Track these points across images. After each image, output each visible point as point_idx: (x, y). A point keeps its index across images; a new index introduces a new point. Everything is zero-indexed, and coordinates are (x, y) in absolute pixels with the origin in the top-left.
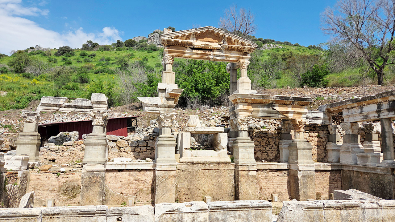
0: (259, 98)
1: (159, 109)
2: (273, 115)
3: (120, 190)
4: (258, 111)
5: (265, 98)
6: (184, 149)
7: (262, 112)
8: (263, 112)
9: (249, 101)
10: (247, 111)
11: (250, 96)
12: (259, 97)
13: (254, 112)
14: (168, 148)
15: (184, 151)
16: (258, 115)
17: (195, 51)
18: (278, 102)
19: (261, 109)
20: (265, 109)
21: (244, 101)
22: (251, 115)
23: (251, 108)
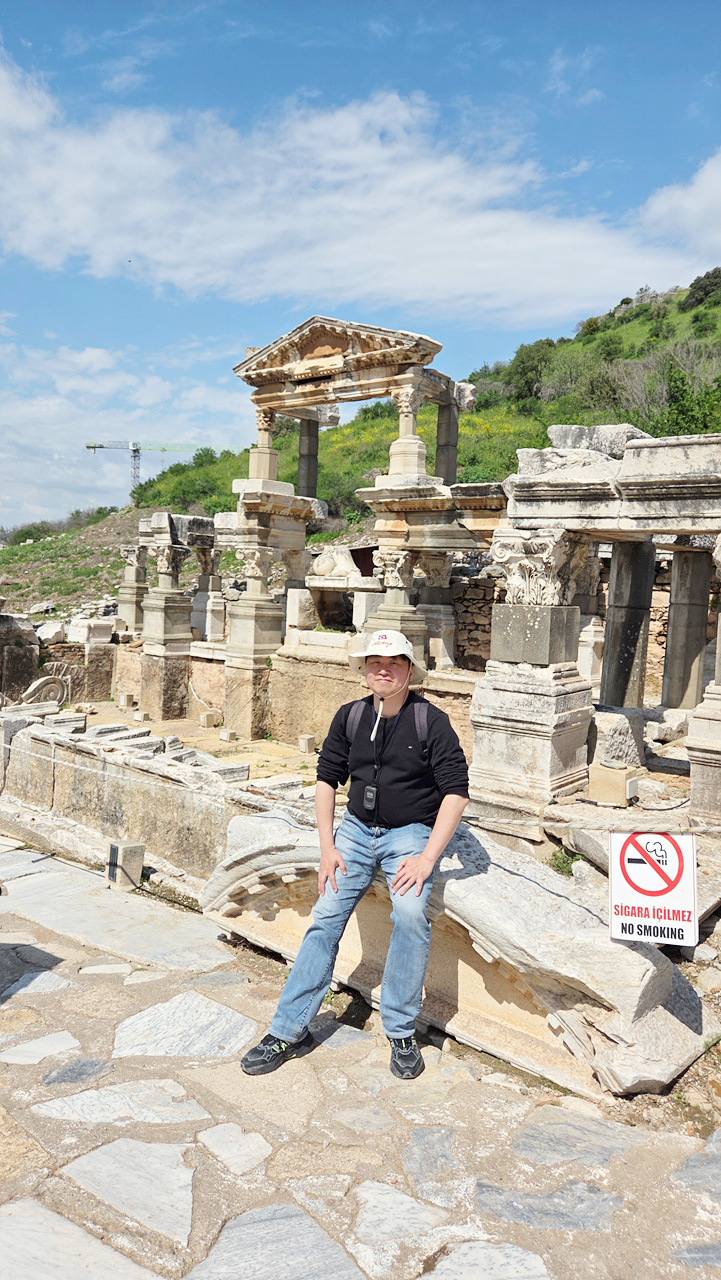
0: (411, 497)
1: (237, 538)
2: (460, 543)
3: (208, 697)
4: (422, 534)
5: (425, 496)
6: (287, 627)
7: (431, 536)
8: (435, 534)
9: (396, 507)
10: (393, 534)
11: (388, 494)
12: (408, 494)
13: (414, 536)
14: (244, 621)
15: (288, 630)
16: (424, 545)
17: (300, 389)
18: (467, 505)
19: (427, 528)
20: (441, 527)
21: (384, 508)
22: (408, 544)
23: (403, 526)
